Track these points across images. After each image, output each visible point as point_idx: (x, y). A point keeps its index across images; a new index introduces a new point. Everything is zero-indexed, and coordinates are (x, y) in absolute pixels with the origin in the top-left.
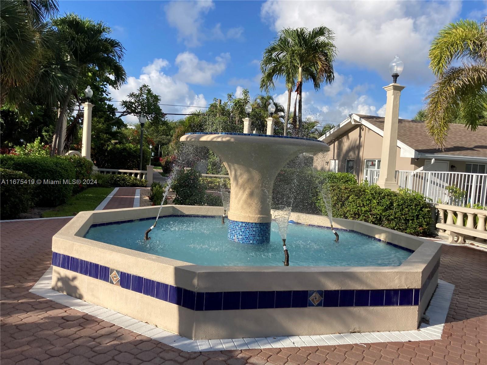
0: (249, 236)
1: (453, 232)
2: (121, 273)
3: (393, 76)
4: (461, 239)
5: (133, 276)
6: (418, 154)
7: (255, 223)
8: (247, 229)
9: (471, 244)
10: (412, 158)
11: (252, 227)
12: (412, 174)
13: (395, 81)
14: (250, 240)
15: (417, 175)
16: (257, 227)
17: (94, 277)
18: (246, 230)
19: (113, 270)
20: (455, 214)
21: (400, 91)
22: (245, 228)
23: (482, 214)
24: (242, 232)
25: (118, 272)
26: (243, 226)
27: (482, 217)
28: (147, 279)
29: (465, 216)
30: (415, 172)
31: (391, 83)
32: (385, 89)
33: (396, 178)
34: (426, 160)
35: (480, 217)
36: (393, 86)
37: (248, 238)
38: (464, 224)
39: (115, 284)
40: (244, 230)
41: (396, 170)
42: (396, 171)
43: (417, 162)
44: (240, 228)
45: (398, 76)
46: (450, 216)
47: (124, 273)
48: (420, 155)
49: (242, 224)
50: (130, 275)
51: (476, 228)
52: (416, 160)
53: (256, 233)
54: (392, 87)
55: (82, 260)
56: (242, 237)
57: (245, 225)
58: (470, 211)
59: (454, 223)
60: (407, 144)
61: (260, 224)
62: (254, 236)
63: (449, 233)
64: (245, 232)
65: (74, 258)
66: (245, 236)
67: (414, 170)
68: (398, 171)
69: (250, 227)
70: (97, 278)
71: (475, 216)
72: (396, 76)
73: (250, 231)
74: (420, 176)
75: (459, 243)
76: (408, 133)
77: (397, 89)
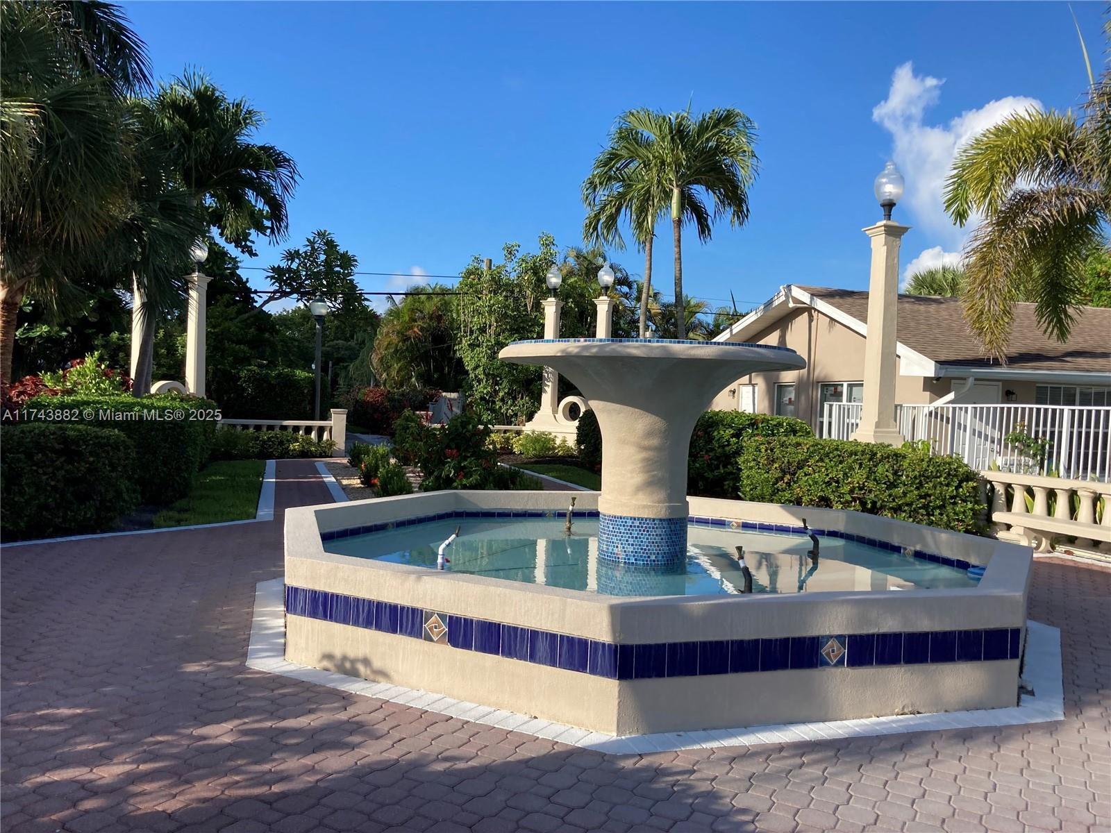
0: (647, 546)
1: (1029, 528)
2: (451, 617)
3: (883, 206)
4: (1045, 543)
5: (478, 622)
6: (940, 368)
7: (661, 520)
8: (644, 531)
9: (1066, 552)
10: (925, 378)
11: (653, 528)
12: (926, 411)
13: (888, 217)
14: (651, 554)
15: (936, 414)
16: (664, 528)
17: (387, 631)
18: (642, 534)
19: (430, 615)
20: (1030, 491)
21: (899, 236)
22: (640, 531)
23: (1086, 486)
24: (632, 537)
25: (442, 616)
26: (635, 526)
27: (1087, 496)
28: (509, 627)
29: (1051, 495)
30: (932, 407)
31: (881, 220)
32: (867, 232)
33: (896, 421)
34: (953, 381)
35: (1083, 496)
36: (885, 226)
37: (645, 550)
38: (1050, 511)
39: (437, 642)
40: (638, 534)
41: (896, 403)
42: (896, 406)
43: (935, 386)
44: (629, 530)
45: (895, 204)
46: (1019, 497)
47: (457, 618)
48: (944, 371)
49: (633, 523)
50: (472, 621)
51: (1076, 519)
52: (935, 382)
53: (662, 539)
54: (883, 228)
55: (358, 599)
56: (634, 549)
57: (640, 523)
58: (1061, 484)
59: (1028, 511)
60: (914, 348)
61: (670, 521)
62: (658, 546)
63: (1021, 531)
64: (640, 538)
65: (337, 596)
66: (640, 545)
67: (931, 403)
68: (901, 406)
69: (650, 528)
70: (394, 631)
71: (1073, 495)
72: (889, 206)
73: (649, 535)
74: (942, 416)
75: (1041, 552)
76: (912, 324)
77: (894, 232)
